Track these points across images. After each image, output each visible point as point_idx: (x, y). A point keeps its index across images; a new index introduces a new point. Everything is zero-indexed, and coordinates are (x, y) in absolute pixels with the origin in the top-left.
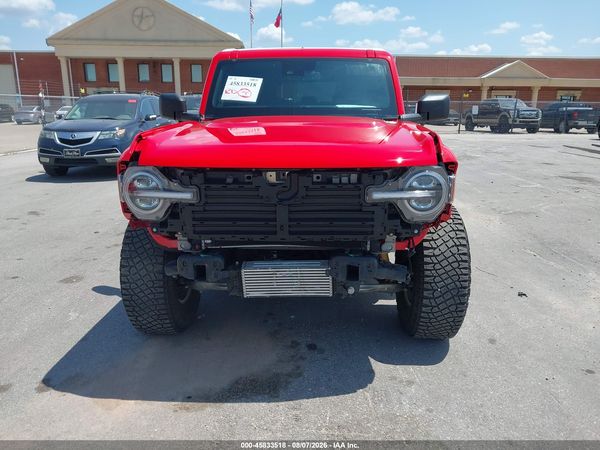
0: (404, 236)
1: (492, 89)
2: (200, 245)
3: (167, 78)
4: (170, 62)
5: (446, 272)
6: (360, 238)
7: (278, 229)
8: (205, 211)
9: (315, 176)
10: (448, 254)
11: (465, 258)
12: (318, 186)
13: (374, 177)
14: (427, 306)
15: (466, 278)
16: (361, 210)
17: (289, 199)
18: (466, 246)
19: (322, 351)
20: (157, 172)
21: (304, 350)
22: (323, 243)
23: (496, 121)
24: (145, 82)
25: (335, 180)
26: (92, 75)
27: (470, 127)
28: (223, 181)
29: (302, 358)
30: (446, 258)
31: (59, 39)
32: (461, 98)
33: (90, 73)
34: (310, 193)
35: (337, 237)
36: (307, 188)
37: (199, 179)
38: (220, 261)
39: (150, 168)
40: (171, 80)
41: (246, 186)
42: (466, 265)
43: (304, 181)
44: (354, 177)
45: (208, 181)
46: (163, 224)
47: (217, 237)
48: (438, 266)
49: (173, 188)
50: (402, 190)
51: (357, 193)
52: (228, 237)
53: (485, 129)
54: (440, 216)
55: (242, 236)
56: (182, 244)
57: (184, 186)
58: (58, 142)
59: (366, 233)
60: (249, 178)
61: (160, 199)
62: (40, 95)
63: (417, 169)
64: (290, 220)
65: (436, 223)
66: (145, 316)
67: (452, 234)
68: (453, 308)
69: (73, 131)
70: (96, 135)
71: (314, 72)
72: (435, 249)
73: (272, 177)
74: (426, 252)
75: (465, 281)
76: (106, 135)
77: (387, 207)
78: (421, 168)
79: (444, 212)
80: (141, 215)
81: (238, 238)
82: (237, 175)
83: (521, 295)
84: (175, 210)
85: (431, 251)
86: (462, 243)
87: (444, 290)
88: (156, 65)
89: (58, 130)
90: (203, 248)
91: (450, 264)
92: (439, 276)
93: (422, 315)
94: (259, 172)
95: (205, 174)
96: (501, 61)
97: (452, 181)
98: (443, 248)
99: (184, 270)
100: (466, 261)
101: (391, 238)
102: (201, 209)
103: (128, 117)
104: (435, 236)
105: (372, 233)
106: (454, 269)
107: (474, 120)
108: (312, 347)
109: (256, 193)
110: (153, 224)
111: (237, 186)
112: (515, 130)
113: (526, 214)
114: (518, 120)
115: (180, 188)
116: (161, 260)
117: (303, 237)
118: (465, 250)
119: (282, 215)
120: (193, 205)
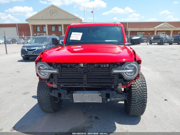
0: (124, 84)
1: (158, 31)
2: (60, 86)
3: (60, 30)
4: (61, 25)
5: (139, 95)
6: (110, 85)
7: (84, 81)
8: (61, 76)
9: (95, 65)
10: (139, 89)
11: (145, 90)
12: (96, 68)
13: (114, 66)
14: (133, 106)
15: (146, 97)
16: (110, 76)
17: (87, 72)
18: (146, 86)
19: (99, 119)
20: (47, 64)
21: (94, 119)
22: (98, 86)
23: (159, 41)
24: (53, 31)
25: (102, 66)
26: (38, 30)
27: (151, 43)
28: (66, 67)
29: (93, 122)
30: (139, 90)
31: (30, 20)
32: (148, 35)
33: (38, 29)
34: (93, 70)
35: (102, 84)
36: (93, 69)
37: (59, 66)
38: (66, 91)
39: (45, 63)
40: (61, 31)
41: (73, 68)
42: (145, 92)
43: (92, 67)
44: (108, 65)
45: (62, 67)
46: (48, 80)
47: (65, 84)
48: (136, 93)
49: (51, 69)
50: (123, 69)
51: (109, 70)
52: (68, 84)
53: (155, 44)
54: (136, 77)
55: (73, 84)
56: (55, 86)
57: (55, 68)
58: (26, 50)
59: (112, 83)
60: (75, 65)
61: (47, 72)
62: (23, 36)
63: (128, 63)
64: (87, 79)
65: (135, 80)
66: (45, 107)
67: (141, 82)
68: (141, 107)
69: (31, 47)
70: (37, 48)
71: (98, 31)
72: (135, 87)
73: (82, 65)
74: (132, 88)
75: (145, 98)
76: (40, 48)
77: (118, 75)
78: (129, 63)
79: (137, 76)
80: (42, 77)
81: (71, 84)
82: (71, 65)
83: (165, 100)
84: (52, 75)
85: (134, 88)
86: (144, 85)
87: (138, 101)
88: (57, 26)
89: (26, 47)
90: (61, 87)
91: (140, 92)
92: (137, 96)
93: (131, 108)
94: (78, 64)
95: (61, 65)
96: (160, 23)
97: (140, 67)
98: (138, 87)
99: (55, 94)
100: (145, 91)
101: (120, 84)
102: (60, 75)
103: (47, 42)
104: (135, 83)
105: (114, 83)
106: (141, 94)
107: (152, 41)
108: (96, 118)
109: (76, 70)
110: (46, 80)
111: (71, 68)
112: (165, 44)
113: (168, 72)
114: (166, 41)
115: (53, 69)
116: (49, 90)
117: (92, 84)
118: (145, 88)
119: (85, 77)
120: (57, 74)
